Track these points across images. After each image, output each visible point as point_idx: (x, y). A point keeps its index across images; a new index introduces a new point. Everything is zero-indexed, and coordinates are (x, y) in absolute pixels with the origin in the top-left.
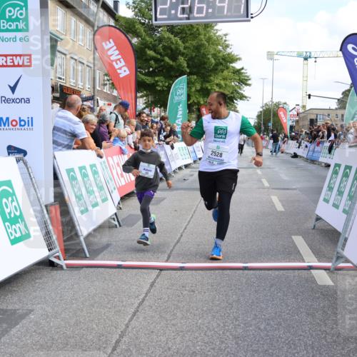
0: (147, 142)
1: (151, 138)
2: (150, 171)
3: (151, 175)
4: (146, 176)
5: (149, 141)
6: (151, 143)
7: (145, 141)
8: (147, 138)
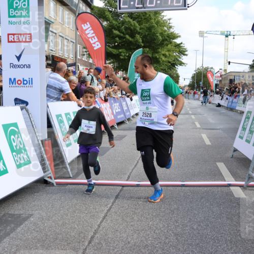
0: (89, 99)
1: (93, 95)
2: (92, 127)
3: (92, 131)
4: (88, 132)
5: (91, 97)
6: (92, 100)
7: (87, 97)
8: (89, 95)
